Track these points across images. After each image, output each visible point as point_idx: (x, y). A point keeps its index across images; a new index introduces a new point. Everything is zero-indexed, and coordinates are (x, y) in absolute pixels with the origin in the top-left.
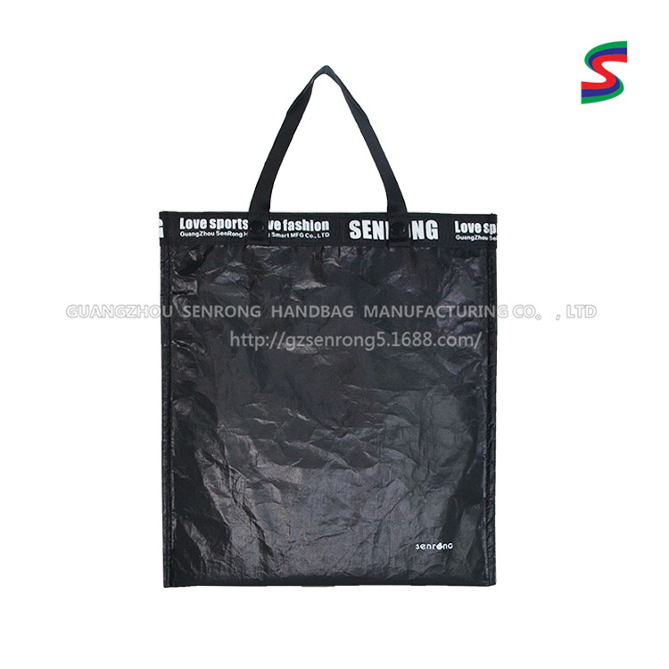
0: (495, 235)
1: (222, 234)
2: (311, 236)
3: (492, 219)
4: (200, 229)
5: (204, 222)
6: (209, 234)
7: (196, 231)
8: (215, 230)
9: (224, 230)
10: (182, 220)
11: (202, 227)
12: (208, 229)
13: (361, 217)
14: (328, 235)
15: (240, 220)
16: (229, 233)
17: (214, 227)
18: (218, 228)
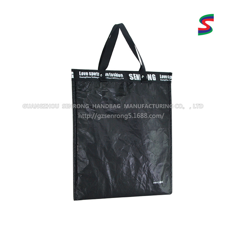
0: (171, 79)
1: (93, 77)
2: (118, 79)
3: (170, 74)
4: (86, 76)
5: (87, 73)
6: (89, 77)
7: (85, 76)
8: (91, 76)
9: (94, 76)
10: (80, 72)
11: (86, 75)
12: (89, 76)
13: (132, 72)
14: (123, 78)
15: (97, 73)
16: (95, 77)
17: (91, 75)
18: (92, 75)
